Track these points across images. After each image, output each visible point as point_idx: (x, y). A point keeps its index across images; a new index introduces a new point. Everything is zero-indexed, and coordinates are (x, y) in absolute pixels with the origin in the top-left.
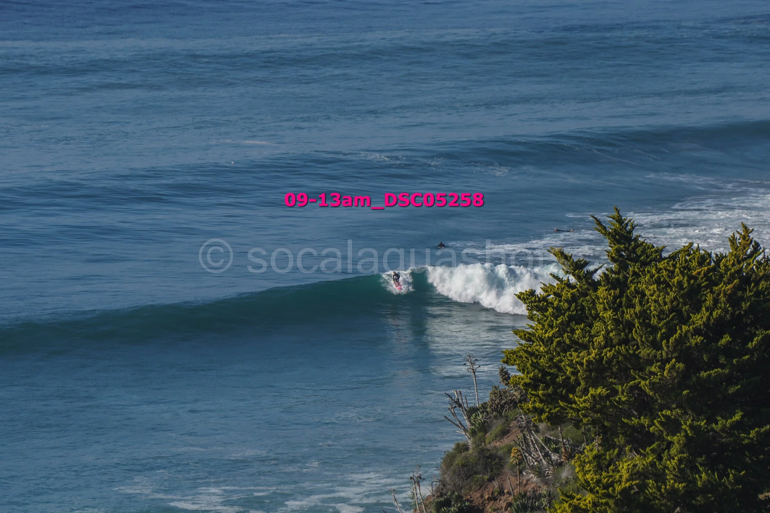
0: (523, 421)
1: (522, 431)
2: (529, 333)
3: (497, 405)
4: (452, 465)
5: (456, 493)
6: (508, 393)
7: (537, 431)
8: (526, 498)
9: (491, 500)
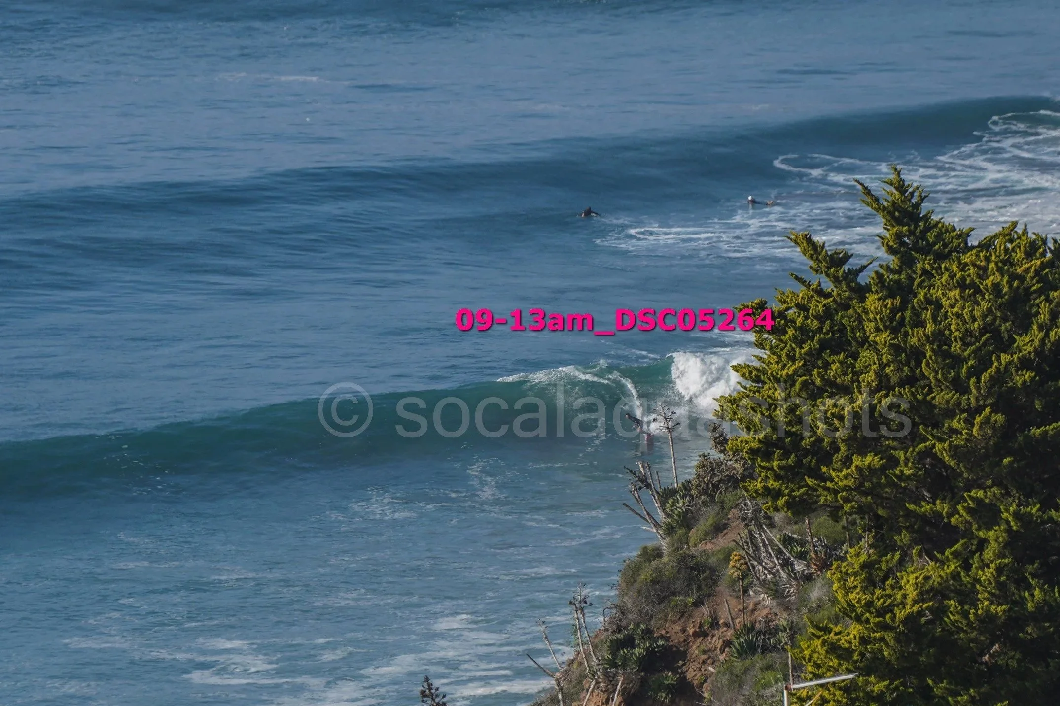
0: (748, 510)
1: (747, 525)
2: (758, 370)
3: (708, 484)
4: (635, 581)
5: (643, 626)
6: (724, 466)
7: (771, 525)
8: (754, 633)
9: (699, 636)
